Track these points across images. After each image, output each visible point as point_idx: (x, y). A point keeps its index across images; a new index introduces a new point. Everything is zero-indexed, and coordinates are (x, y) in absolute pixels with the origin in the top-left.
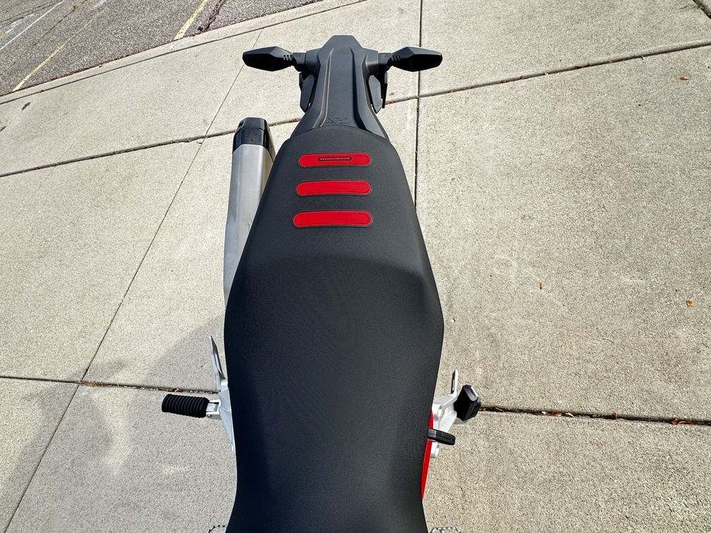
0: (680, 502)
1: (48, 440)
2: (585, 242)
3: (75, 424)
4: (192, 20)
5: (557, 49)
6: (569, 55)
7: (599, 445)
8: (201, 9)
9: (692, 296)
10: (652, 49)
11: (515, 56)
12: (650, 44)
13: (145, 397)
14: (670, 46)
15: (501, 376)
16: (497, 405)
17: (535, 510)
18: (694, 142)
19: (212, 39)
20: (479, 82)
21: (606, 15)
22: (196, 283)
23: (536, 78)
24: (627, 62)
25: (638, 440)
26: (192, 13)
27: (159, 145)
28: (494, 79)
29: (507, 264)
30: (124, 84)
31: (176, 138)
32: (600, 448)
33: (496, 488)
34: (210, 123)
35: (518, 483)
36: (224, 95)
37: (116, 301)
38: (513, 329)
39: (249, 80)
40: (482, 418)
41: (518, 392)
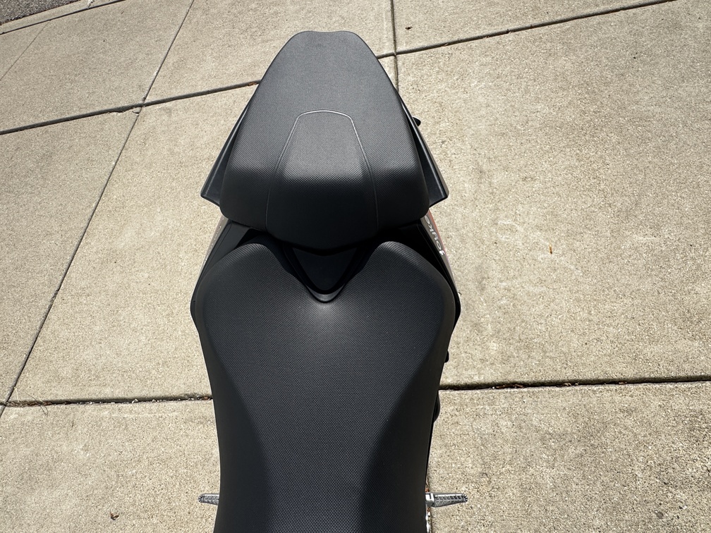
6: (557, 7)
9: (708, 250)
11: (499, 9)
18: (694, 94)
24: (617, 13)
25: (669, 402)
27: (84, 116)
29: (512, 230)
30: (31, 46)
31: (106, 108)
32: (630, 415)
33: (524, 469)
34: (148, 89)
35: (548, 461)
36: (162, 57)
37: (44, 303)
38: (526, 298)
39: (192, 39)
40: (502, 396)
41: (538, 365)
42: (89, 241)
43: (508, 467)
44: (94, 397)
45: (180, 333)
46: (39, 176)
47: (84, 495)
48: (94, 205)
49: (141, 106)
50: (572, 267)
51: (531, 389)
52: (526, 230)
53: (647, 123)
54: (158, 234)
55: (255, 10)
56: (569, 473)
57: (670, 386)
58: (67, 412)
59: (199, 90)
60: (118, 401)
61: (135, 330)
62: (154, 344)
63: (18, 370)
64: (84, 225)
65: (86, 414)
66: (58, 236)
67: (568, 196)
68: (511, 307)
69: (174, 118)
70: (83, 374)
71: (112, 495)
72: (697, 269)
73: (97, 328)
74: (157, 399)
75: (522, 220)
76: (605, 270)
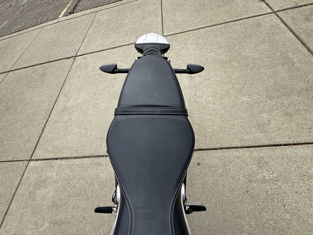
0: (267, 173)
1: (17, 185)
2: (229, 87)
3: (29, 177)
4: (66, 9)
5: (214, 17)
6: (219, 19)
7: (238, 158)
8: (69, 5)
9: (267, 103)
10: (248, 16)
11: (199, 20)
12: (247, 14)
13: (60, 163)
14: (254, 15)
15: (202, 138)
16: (202, 148)
17: (218, 183)
18: (264, 49)
19: (75, 17)
20: (186, 30)
21: (231, 4)
22: (77, 115)
23: (207, 28)
24: (239, 21)
25: (252, 154)
26: (66, 7)
27: (56, 60)
28: (191, 29)
29: (201, 97)
30: (38, 36)
31: (63, 57)
32: (239, 158)
33: (203, 178)
34: (78, 50)
35: (211, 175)
36: (83, 39)
37: (43, 125)
38: (205, 120)
39: (93, 33)
40: (196, 153)
41: (209, 143)
42: (58, 104)
43: (198, 177)
44: (60, 157)
45: (89, 135)
46: (41, 82)
47: (56, 190)
48: (59, 91)
49: (76, 57)
50: (221, 109)
51: (206, 151)
52: (206, 97)
53: (248, 59)
54: (81, 101)
55: (115, 22)
56: (218, 178)
57: (252, 149)
58: (50, 162)
59: (96, 50)
60: (68, 158)
61: (73, 134)
62: (80, 139)
63: (34, 148)
64: (56, 98)
65: (57, 163)
66: (47, 102)
67: (220, 85)
68: (200, 123)
69: (87, 61)
70: (56, 149)
71: (66, 190)
72: (263, 109)
73: (61, 134)
74: (81, 157)
75: (205, 94)
76: (232, 110)
